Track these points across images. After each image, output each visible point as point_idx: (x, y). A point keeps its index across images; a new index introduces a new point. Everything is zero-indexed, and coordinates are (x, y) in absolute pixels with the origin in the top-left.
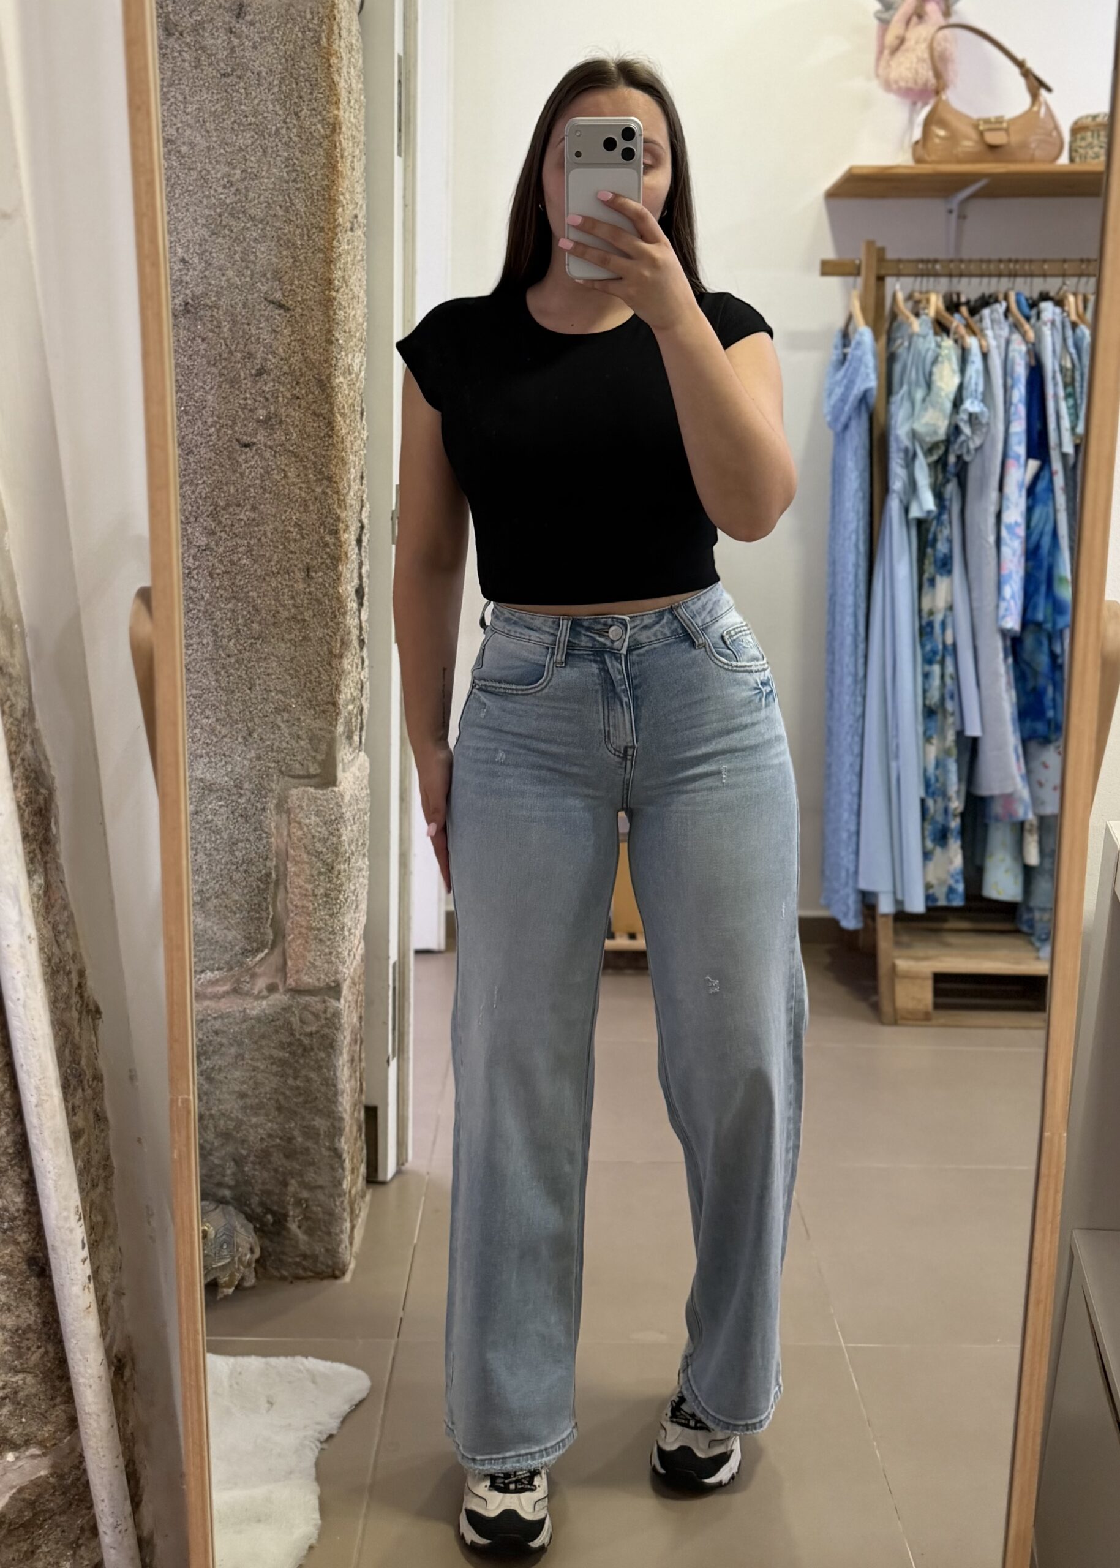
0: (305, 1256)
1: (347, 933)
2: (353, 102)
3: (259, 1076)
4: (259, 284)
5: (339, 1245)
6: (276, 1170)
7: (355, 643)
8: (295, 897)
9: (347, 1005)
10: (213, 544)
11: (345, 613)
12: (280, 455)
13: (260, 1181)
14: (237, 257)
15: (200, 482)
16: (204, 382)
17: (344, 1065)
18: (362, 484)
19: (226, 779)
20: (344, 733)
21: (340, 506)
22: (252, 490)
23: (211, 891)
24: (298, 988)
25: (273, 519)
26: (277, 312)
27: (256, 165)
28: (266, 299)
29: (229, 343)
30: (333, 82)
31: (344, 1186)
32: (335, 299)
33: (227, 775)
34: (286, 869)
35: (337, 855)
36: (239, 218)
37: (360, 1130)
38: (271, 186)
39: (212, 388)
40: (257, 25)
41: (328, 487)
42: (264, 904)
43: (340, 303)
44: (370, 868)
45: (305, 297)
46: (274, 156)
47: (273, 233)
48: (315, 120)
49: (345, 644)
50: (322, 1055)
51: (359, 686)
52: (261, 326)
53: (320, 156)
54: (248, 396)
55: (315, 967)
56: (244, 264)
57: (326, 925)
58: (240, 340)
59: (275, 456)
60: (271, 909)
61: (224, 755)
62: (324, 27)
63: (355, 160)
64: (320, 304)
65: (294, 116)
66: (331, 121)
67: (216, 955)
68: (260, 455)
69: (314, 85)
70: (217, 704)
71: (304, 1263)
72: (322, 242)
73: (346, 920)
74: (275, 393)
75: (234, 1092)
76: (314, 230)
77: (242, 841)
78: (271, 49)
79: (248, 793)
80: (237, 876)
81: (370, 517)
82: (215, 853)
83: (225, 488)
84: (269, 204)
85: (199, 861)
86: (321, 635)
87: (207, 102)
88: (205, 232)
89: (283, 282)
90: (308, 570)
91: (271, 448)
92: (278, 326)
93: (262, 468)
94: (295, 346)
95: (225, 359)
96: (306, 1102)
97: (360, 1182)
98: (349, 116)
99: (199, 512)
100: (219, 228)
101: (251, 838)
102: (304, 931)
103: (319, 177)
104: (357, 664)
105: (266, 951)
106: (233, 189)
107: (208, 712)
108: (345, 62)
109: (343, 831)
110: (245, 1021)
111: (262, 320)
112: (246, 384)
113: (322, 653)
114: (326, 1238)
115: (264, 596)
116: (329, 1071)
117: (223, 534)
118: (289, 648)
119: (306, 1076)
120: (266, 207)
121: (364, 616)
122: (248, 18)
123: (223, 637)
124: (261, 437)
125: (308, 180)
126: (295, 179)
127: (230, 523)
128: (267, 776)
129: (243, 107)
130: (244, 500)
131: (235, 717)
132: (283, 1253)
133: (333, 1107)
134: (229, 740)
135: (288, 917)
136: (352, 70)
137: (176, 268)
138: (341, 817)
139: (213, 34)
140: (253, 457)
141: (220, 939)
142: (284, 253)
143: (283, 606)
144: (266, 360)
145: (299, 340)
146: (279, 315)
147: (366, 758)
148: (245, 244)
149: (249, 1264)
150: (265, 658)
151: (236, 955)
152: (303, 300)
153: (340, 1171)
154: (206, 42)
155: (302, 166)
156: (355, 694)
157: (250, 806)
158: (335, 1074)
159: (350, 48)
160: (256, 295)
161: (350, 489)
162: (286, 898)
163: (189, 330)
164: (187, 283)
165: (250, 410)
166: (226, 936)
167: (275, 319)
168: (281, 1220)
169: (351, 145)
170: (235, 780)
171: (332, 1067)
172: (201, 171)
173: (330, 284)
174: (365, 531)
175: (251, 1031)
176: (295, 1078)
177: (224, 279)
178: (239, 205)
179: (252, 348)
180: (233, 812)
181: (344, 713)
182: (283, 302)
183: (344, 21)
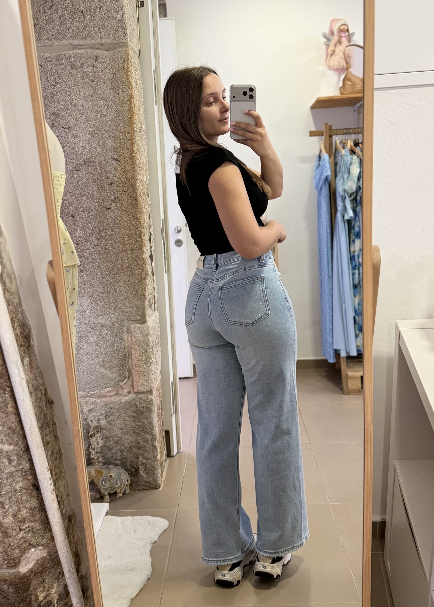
0: (146, 482)
1: (153, 373)
2: (137, 88)
3: (127, 422)
4: (109, 153)
5: (157, 478)
6: (134, 454)
7: (150, 274)
8: (135, 361)
9: (155, 397)
10: (99, 243)
11: (145, 265)
12: (120, 211)
13: (129, 458)
14: (101, 144)
15: (93, 222)
16: (93, 188)
17: (155, 417)
18: (149, 220)
19: (109, 323)
20: (148, 305)
21: (141, 228)
22: (111, 224)
23: (106, 361)
24: (139, 392)
25: (119, 233)
26: (116, 162)
27: (105, 112)
28: (111, 158)
29: (100, 174)
30: (130, 81)
31: (158, 458)
32: (135, 156)
33: (109, 321)
34: (131, 352)
35: (148, 347)
36: (101, 131)
37: (163, 438)
38: (111, 119)
39: (95, 190)
40: (102, 63)
41: (137, 221)
42: (125, 364)
43: (137, 158)
44: (161, 350)
45: (125, 156)
46: (111, 108)
47: (113, 135)
48: (124, 95)
49: (146, 275)
50: (147, 414)
51: (153, 289)
52: (111, 167)
53: (127, 107)
54: (108, 192)
55: (143, 384)
56: (103, 146)
57: (146, 370)
58: (104, 173)
59: (118, 212)
60: (127, 366)
61: (108, 315)
62: (125, 62)
63: (140, 108)
64: (130, 158)
65: (117, 94)
66: (130, 95)
67: (110, 382)
68: (113, 212)
69: (123, 83)
70: (104, 298)
71: (146, 484)
72: (130, 137)
73: (153, 368)
74: (117, 190)
75: (119, 428)
76: (127, 133)
77: (116, 344)
78: (108, 71)
79: (117, 327)
80: (115, 355)
81: (153, 231)
82: (107, 348)
83: (102, 224)
84: (110, 125)
85: (102, 351)
86: (138, 272)
87: (87, 91)
88: (89, 136)
89: (117, 152)
90: (132, 250)
91: (117, 209)
92: (116, 167)
93: (114, 216)
94: (123, 174)
95: (99, 180)
96: (143, 430)
97: (164, 457)
98: (136, 92)
100: (94, 134)
101: (119, 342)
102: (138, 372)
103: (127, 115)
104: (152, 281)
105: (126, 380)
106: (98, 121)
107: (101, 301)
108: (134, 73)
109: (150, 338)
110: (121, 404)
111: (111, 165)
112: (107, 188)
113: (138, 278)
114: (153, 476)
115: (118, 260)
116: (150, 419)
117: (102, 240)
118: (127, 277)
119: (143, 421)
121: (153, 264)
122: (99, 61)
123: (105, 275)
124: (113, 206)
125: (123, 116)
126: (119, 116)
127: (104, 236)
128: (123, 321)
129: (99, 92)
130: (109, 227)
131: (111, 301)
132: (139, 481)
133: (152, 431)
134: (109, 310)
135: (133, 368)
136: (137, 76)
137: (80, 149)
138: (149, 334)
139: (87, 67)
140: (111, 213)
141: (111, 377)
142: (117, 142)
143: (124, 263)
144: (113, 179)
145: (124, 172)
146: (117, 163)
147: (158, 313)
148: (103, 140)
149: (127, 486)
150: (120, 281)
151: (116, 382)
152: (124, 158)
153: (156, 453)
154: (85, 70)
155: (121, 111)
156: (151, 292)
157: (117, 332)
158: (152, 420)
159: (136, 69)
160: (108, 157)
161: (145, 221)
162: (132, 362)
163: (86, 171)
164: (84, 154)
165: (109, 197)
166: (112, 376)
167: (115, 165)
168: (137, 470)
169: (138, 102)
170: (112, 323)
171: (151, 418)
172: (87, 115)
173: (133, 151)
174: (152, 236)
175: (123, 407)
176: (139, 422)
177: (97, 152)
178: (100, 126)
179: (109, 175)
180: (112, 334)
181: (148, 298)
182: (118, 159)
183: (133, 60)
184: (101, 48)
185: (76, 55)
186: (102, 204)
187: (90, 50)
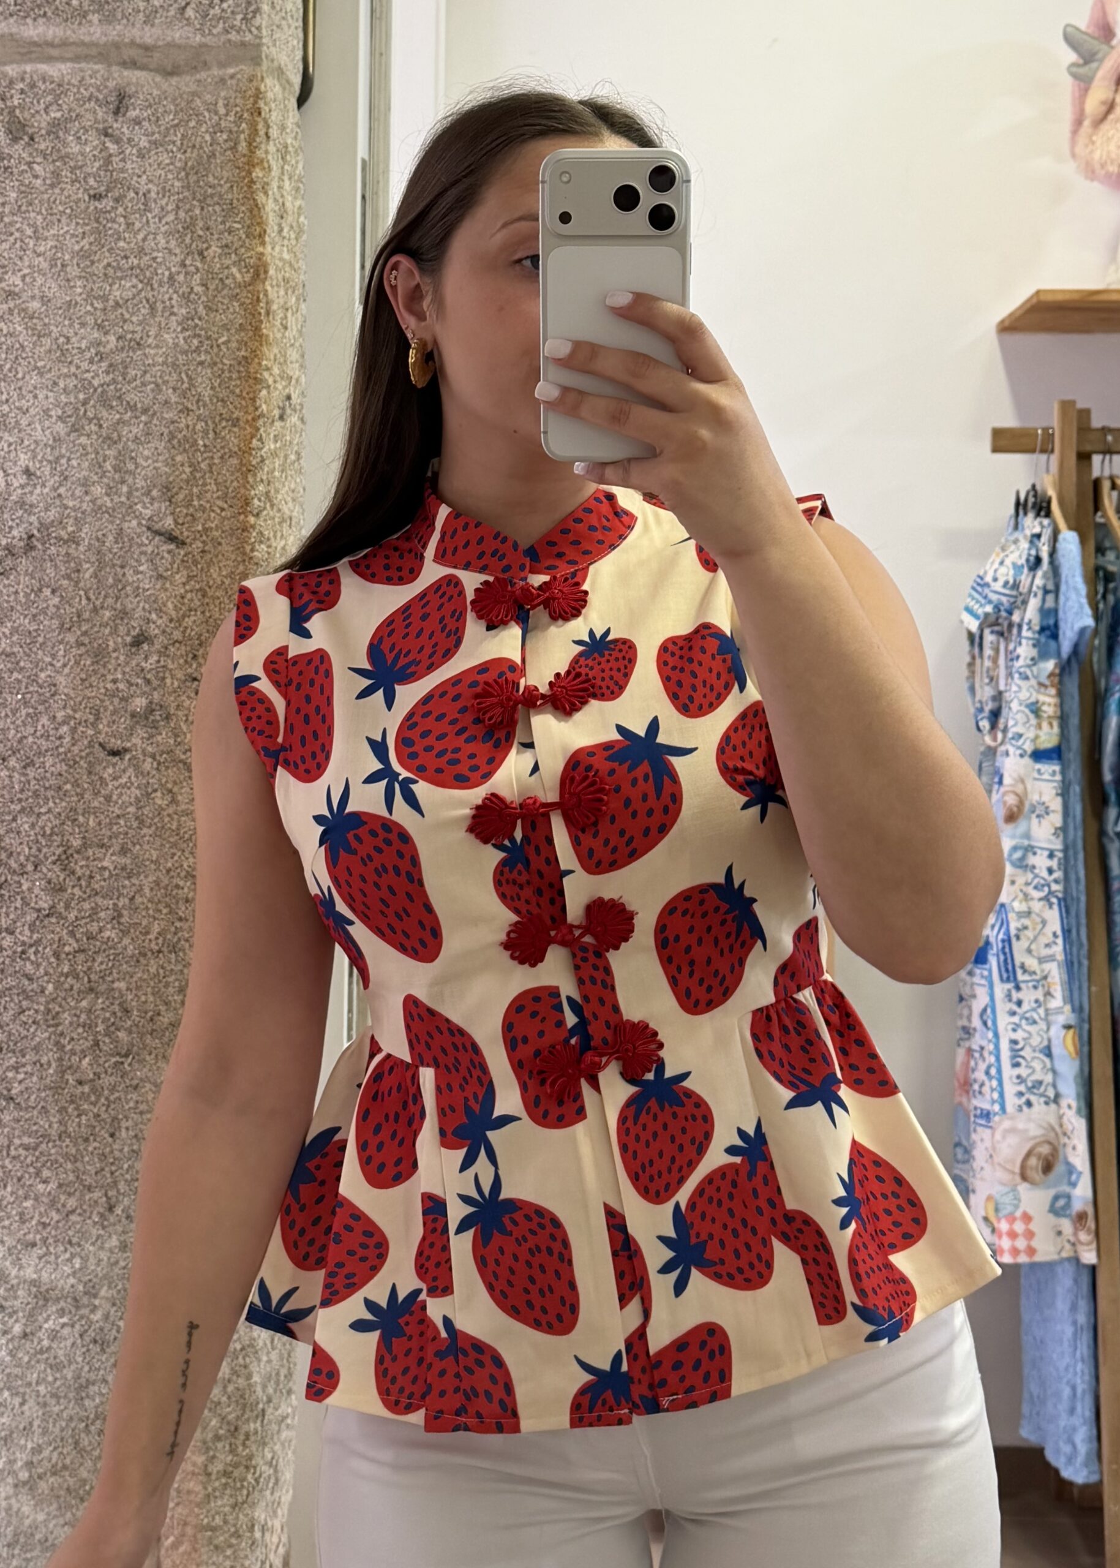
2: (285, 233)
4: (139, 506)
10: (61, 907)
12: (167, 768)
14: (108, 466)
15: (43, 810)
16: (53, 656)
19: (72, 1281)
22: (122, 822)
23: (45, 1463)
25: (153, 866)
26: (165, 547)
27: (139, 328)
28: (149, 528)
29: (93, 597)
30: (257, 205)
32: (253, 527)
33: (74, 1273)
35: (244, 1406)
36: (112, 407)
38: (160, 360)
39: (65, 665)
40: (146, 124)
43: (262, 534)
45: (209, 524)
46: (167, 314)
47: (163, 429)
48: (228, 262)
52: (141, 568)
53: (234, 312)
54: (120, 676)
56: (117, 476)
57: (225, 1522)
59: (157, 769)
61: (70, 1242)
62: (244, 125)
63: (289, 315)
64: (232, 534)
65: (196, 256)
66: (252, 261)
68: (137, 767)
69: (230, 210)
70: (61, 1160)
72: (236, 441)
73: (257, 1513)
74: (161, 672)
76: (224, 424)
78: (165, 159)
79: (107, 1306)
80: (85, 1441)
82: (53, 1401)
83: (81, 819)
84: (157, 385)
85: (27, 1413)
87: (68, 237)
88: (61, 428)
89: (176, 503)
91: (153, 757)
92: (167, 570)
93: (138, 787)
94: (192, 600)
95: (88, 620)
98: (279, 251)
99: (41, 856)
100: (82, 421)
102: (189, 1531)
103: (234, 345)
106: (104, 365)
107: (46, 1173)
108: (275, 172)
109: (254, 1368)
111: (143, 559)
112: (117, 658)
115: (138, 988)
117: (76, 891)
120: (153, 390)
122: (132, 114)
123: (73, 1052)
124: (137, 740)
125: (215, 350)
126: (197, 347)
127: (88, 873)
129: (121, 244)
130: (110, 838)
131: (89, 1181)
134: (78, 1219)
136: (286, 183)
137: (16, 484)
138: (251, 1346)
139: (79, 138)
140: (124, 771)
142: (179, 458)
144: (148, 621)
145: (197, 590)
146: (169, 552)
148: (120, 447)
150: (136, 1087)
152: (206, 530)
154: (69, 150)
155: (207, 330)
157: (108, 1326)
159: (283, 153)
160: (135, 523)
163: (33, 578)
164: (31, 506)
165: (123, 699)
167: (162, 558)
169: (282, 293)
170: (86, 1284)
172: (57, 339)
173: (247, 504)
177: (88, 498)
178: (112, 387)
179: (130, 603)
180: (81, 1336)
182: (177, 533)
183: (274, 114)
184: (145, 60)
185: (33, 86)
186: (90, 732)
187: (96, 67)
